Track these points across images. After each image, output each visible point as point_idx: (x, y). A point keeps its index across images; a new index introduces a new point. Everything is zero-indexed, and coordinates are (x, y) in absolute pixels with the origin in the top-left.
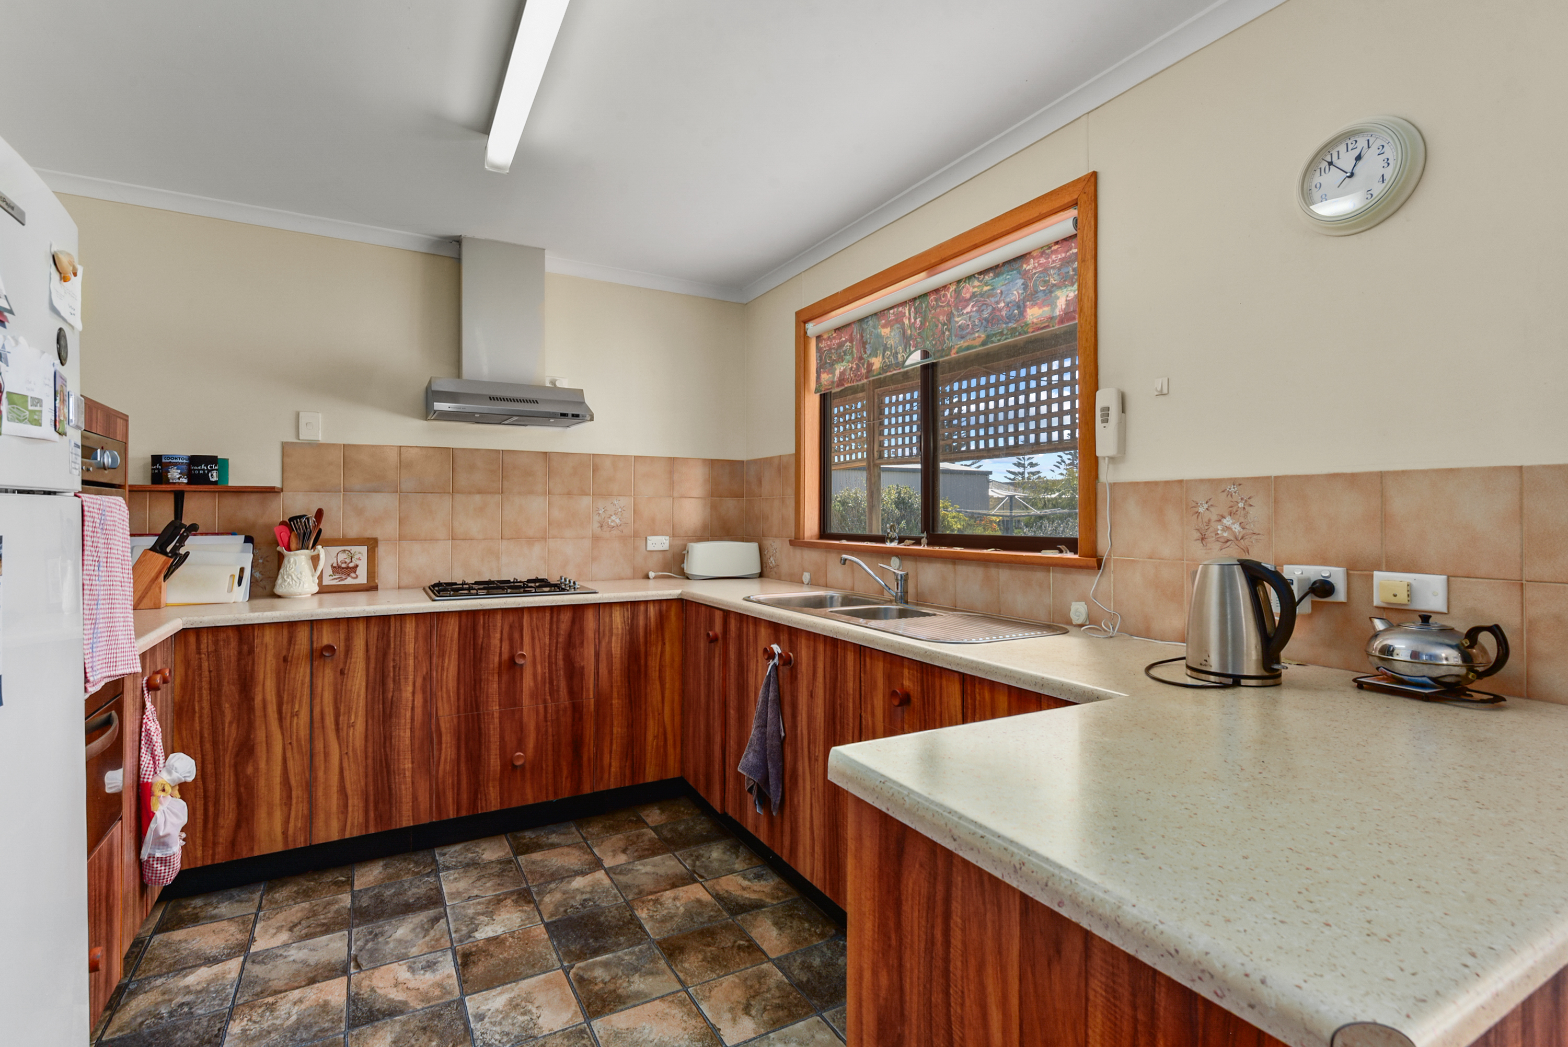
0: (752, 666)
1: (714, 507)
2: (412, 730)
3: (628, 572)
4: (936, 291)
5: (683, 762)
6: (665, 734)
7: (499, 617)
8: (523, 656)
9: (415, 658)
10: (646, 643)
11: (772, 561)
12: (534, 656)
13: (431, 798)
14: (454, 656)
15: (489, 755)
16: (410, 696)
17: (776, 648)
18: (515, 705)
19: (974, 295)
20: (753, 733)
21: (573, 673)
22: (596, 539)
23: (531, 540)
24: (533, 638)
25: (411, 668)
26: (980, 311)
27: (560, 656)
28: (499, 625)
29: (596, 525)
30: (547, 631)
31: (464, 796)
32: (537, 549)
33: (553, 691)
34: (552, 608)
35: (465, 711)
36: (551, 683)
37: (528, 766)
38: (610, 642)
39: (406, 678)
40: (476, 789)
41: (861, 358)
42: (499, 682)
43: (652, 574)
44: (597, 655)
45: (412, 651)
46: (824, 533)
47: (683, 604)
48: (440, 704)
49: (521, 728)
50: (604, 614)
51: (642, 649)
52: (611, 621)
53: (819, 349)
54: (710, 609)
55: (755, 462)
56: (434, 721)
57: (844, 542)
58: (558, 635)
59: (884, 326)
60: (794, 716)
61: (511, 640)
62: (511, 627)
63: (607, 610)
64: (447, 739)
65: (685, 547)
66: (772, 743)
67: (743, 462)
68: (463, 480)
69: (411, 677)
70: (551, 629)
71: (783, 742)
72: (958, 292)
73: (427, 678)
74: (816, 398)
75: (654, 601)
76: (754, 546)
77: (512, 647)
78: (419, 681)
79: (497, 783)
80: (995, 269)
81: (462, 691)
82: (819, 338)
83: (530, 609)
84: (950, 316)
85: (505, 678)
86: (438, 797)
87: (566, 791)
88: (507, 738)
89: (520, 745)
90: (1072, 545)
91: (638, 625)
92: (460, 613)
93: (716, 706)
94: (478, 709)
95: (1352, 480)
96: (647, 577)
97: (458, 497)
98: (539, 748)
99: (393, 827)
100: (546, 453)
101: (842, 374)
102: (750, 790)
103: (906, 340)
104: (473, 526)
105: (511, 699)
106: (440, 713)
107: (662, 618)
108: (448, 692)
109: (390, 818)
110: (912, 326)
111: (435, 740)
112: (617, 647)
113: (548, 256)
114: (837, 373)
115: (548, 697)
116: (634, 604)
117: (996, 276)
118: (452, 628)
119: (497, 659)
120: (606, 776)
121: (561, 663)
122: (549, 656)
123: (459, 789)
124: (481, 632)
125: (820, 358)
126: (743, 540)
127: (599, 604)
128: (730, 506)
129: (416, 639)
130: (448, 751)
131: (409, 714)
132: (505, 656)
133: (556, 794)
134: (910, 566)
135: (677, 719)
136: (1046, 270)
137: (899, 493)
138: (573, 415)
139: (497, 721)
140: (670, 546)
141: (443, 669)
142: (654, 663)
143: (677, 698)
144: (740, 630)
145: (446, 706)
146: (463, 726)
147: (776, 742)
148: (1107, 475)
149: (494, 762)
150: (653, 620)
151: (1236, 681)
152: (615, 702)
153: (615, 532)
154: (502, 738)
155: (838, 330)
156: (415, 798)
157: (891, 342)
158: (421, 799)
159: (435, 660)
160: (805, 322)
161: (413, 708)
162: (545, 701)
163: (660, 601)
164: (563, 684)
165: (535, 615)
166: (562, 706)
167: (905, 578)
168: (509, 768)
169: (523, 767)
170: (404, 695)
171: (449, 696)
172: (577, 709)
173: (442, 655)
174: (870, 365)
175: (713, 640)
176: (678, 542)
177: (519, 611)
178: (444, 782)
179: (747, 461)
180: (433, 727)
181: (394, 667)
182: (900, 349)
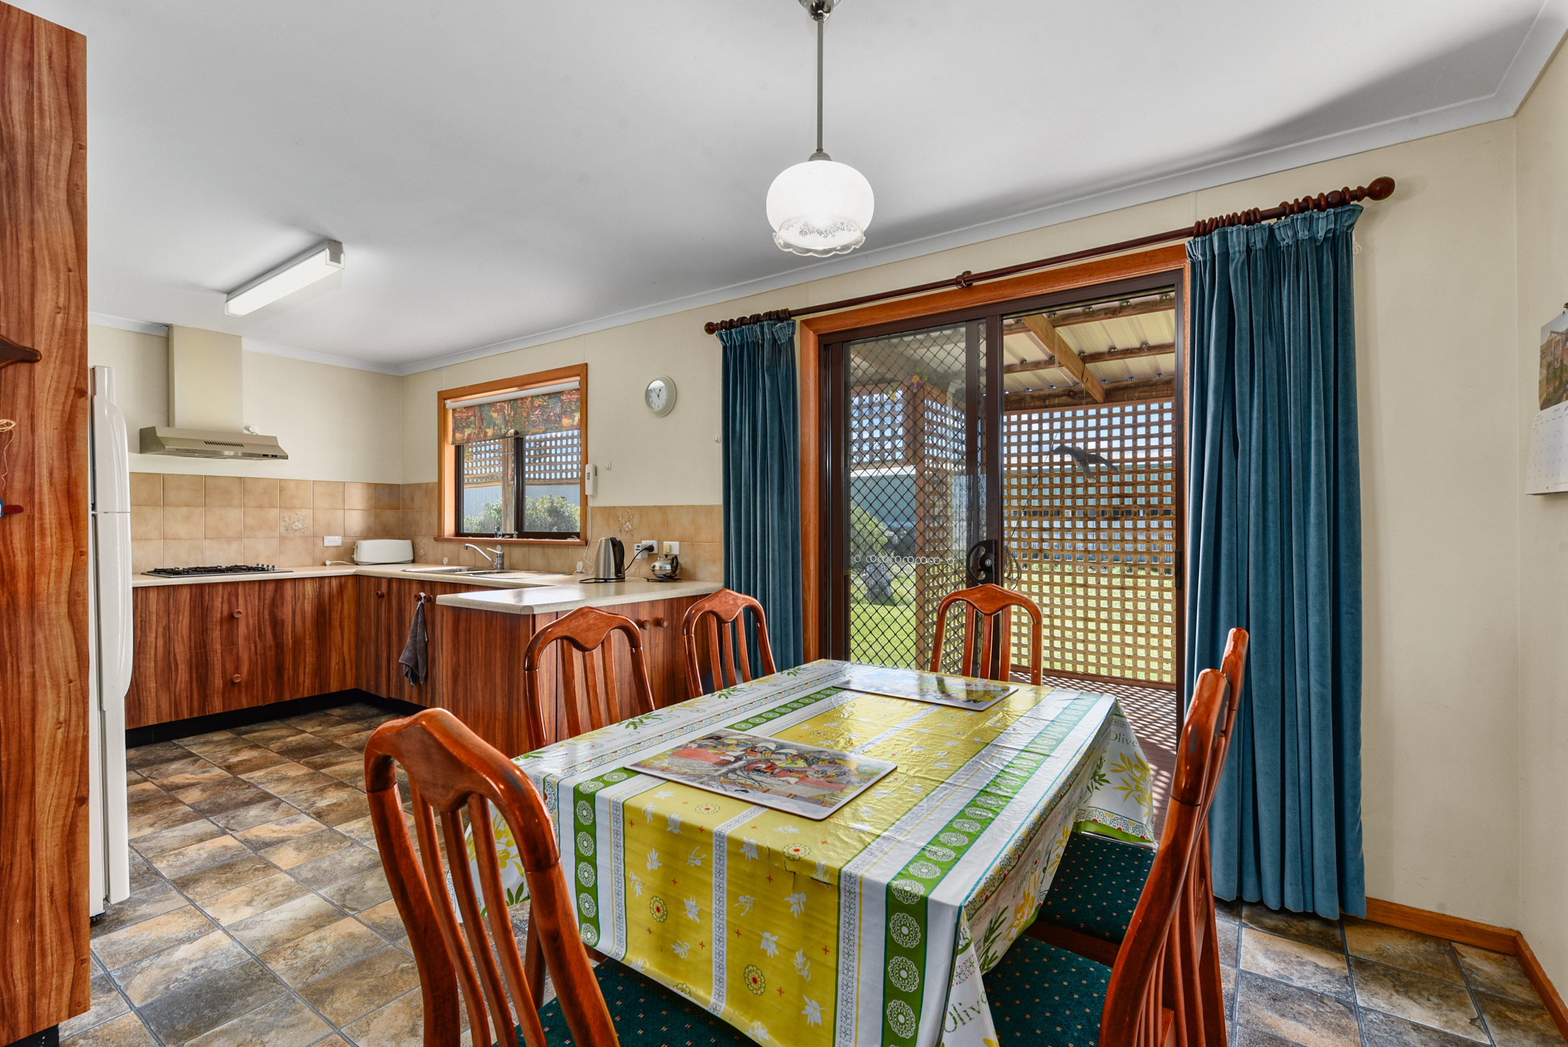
0: (408, 607)
1: (377, 516)
2: (155, 662)
3: (310, 561)
4: (522, 399)
5: (358, 678)
6: (344, 661)
7: (220, 588)
8: (240, 613)
9: (157, 615)
10: (330, 603)
11: (422, 552)
12: (247, 613)
13: (170, 705)
14: (187, 614)
15: (214, 677)
16: (153, 640)
17: (423, 594)
18: (233, 645)
19: (539, 406)
20: (409, 641)
21: (276, 624)
22: (282, 538)
23: (229, 540)
24: (246, 601)
25: (154, 622)
26: (542, 415)
27: (266, 612)
28: (220, 592)
29: (282, 529)
30: (256, 597)
31: (196, 704)
32: (235, 546)
33: (261, 636)
34: (260, 582)
35: (196, 649)
36: (260, 630)
37: (243, 684)
38: (303, 603)
39: (150, 628)
40: (205, 697)
41: (480, 428)
42: (221, 630)
43: (328, 563)
44: (294, 612)
45: (154, 610)
46: (459, 532)
47: (357, 577)
48: (176, 645)
49: (238, 658)
50: (299, 586)
51: (327, 607)
52: (304, 590)
53: (454, 417)
54: (378, 579)
55: (409, 485)
56: (172, 655)
57: (470, 538)
58: (264, 599)
59: (494, 412)
60: (433, 629)
61: (229, 602)
62: (229, 594)
63: (301, 583)
64: (183, 668)
65: (354, 544)
66: (420, 645)
67: (399, 485)
68: (172, 496)
69: (154, 627)
70: (259, 595)
71: (426, 644)
72: (532, 402)
73: (167, 628)
74: (453, 447)
75: (335, 577)
76: (408, 543)
77: (230, 608)
78: (160, 630)
79: (220, 695)
80: (550, 395)
81: (193, 636)
82: (454, 410)
83: (244, 583)
84: (528, 414)
85: (225, 627)
86: (176, 705)
87: (272, 699)
88: (227, 666)
89: (237, 669)
90: (578, 535)
91: (324, 592)
92: (191, 586)
93: (383, 636)
94: (205, 647)
95: (660, 507)
96: (325, 564)
97: (167, 509)
98: (251, 672)
99: (142, 725)
100: (241, 478)
101: (469, 435)
102: (407, 675)
103: (506, 423)
104: (181, 529)
105: (230, 642)
106: (177, 651)
107: (341, 588)
108: (182, 637)
109: (140, 719)
110: (509, 414)
111: (173, 668)
112: (308, 607)
113: (243, 340)
114: (466, 434)
115: (257, 639)
116: (321, 578)
117: (550, 398)
118: (185, 595)
119: (219, 616)
120: (301, 689)
121: (267, 617)
122: (258, 613)
123: (191, 702)
124: (207, 597)
125: (455, 423)
126: (399, 539)
127: (295, 579)
128: (390, 516)
129: (158, 603)
130: (183, 675)
131: (153, 652)
132: (226, 613)
133: (264, 701)
134: (506, 549)
135: (353, 652)
136: (570, 401)
137: (552, 503)
138: (272, 456)
139: (219, 655)
140: (343, 543)
141: (178, 622)
142: (336, 616)
143: (352, 639)
144: (399, 589)
145: (181, 646)
146: (194, 660)
147: (423, 645)
148: (591, 503)
149: (218, 682)
150: (335, 589)
151: (606, 581)
152: (307, 641)
153: (298, 534)
154: (223, 666)
155: (467, 408)
156: (158, 706)
157: (498, 422)
158: (163, 706)
159: (172, 616)
160: (445, 399)
161: (156, 648)
162: (255, 642)
163: (340, 577)
164: (269, 631)
165: (247, 587)
166: (268, 645)
167: (502, 556)
168: (230, 685)
169: (239, 683)
170: (149, 639)
171: (183, 640)
172: (279, 646)
173: (178, 612)
174: (486, 433)
175: (382, 596)
176: (349, 540)
177: (236, 584)
178: (180, 696)
179: (403, 485)
180: (172, 659)
181: (141, 621)
182: (503, 426)
